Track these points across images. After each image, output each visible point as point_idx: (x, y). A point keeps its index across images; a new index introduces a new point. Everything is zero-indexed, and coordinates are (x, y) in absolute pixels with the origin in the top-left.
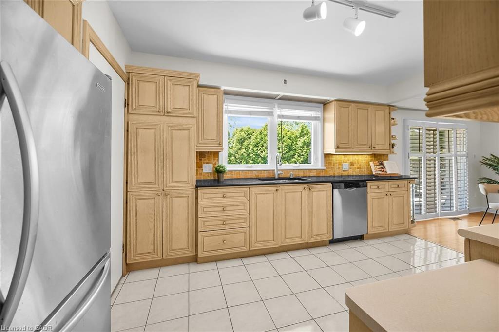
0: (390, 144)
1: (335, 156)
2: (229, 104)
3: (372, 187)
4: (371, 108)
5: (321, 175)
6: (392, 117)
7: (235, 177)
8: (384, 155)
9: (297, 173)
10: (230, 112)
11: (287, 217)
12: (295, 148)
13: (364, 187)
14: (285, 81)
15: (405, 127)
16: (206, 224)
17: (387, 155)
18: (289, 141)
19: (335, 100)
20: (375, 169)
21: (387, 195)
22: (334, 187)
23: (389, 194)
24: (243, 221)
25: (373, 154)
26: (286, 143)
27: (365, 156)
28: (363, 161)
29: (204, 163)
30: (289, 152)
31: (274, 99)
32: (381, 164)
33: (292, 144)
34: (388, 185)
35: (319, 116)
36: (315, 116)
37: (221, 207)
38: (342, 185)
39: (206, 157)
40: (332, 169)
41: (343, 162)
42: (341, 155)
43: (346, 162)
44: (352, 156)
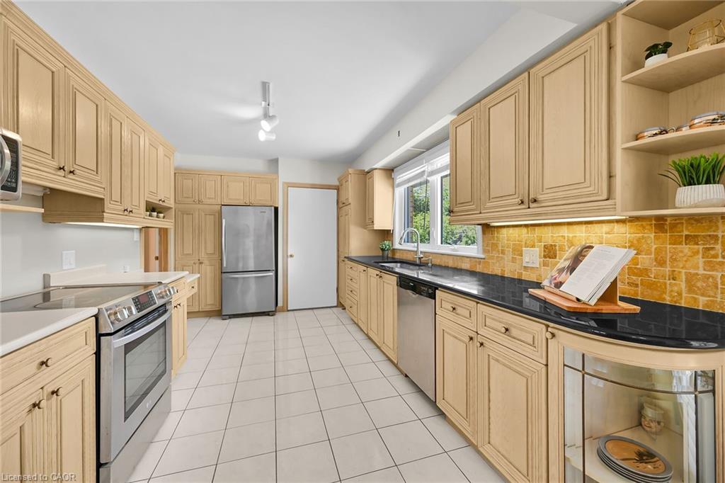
0: (610, 177)
1: (504, 231)
3: (443, 303)
5: (478, 270)
21: (471, 338)
23: (478, 339)
34: (476, 313)
40: (499, 259)
41: (523, 245)
42: (521, 226)
43: (533, 246)
44: (550, 228)
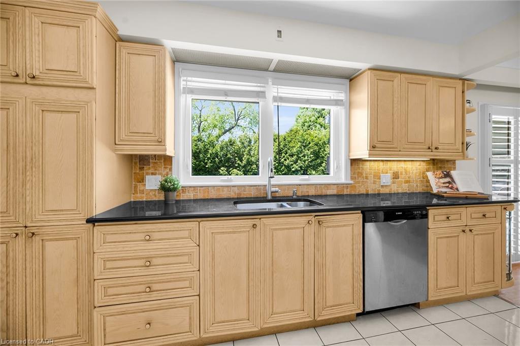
0: (463, 143)
1: (368, 163)
2: (189, 78)
3: (437, 218)
4: (431, 82)
5: (345, 193)
6: (467, 98)
7: (200, 196)
8: (448, 161)
9: (305, 190)
10: (192, 91)
11: (275, 275)
12: (323, 155)
13: (422, 218)
14: (279, 32)
15: (485, 117)
16: (111, 291)
17: (454, 162)
18: (316, 148)
19: (369, 69)
20: (436, 184)
21: (464, 231)
22: (367, 219)
23: (467, 229)
24: (187, 284)
25: (431, 159)
26: (312, 150)
27: (418, 163)
28: (415, 171)
29: (147, 174)
30: (316, 160)
31: (267, 70)
32: (448, 175)
33: (319, 151)
34: (466, 214)
35: (343, 98)
36: (335, 98)
37: (143, 258)
38: (381, 215)
39: (151, 165)
40: (364, 183)
41: (381, 172)
42: (379, 160)
43: (387, 173)
44: (396, 162)
